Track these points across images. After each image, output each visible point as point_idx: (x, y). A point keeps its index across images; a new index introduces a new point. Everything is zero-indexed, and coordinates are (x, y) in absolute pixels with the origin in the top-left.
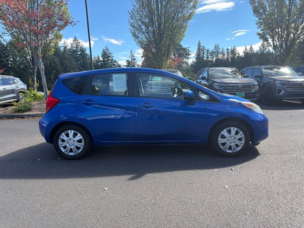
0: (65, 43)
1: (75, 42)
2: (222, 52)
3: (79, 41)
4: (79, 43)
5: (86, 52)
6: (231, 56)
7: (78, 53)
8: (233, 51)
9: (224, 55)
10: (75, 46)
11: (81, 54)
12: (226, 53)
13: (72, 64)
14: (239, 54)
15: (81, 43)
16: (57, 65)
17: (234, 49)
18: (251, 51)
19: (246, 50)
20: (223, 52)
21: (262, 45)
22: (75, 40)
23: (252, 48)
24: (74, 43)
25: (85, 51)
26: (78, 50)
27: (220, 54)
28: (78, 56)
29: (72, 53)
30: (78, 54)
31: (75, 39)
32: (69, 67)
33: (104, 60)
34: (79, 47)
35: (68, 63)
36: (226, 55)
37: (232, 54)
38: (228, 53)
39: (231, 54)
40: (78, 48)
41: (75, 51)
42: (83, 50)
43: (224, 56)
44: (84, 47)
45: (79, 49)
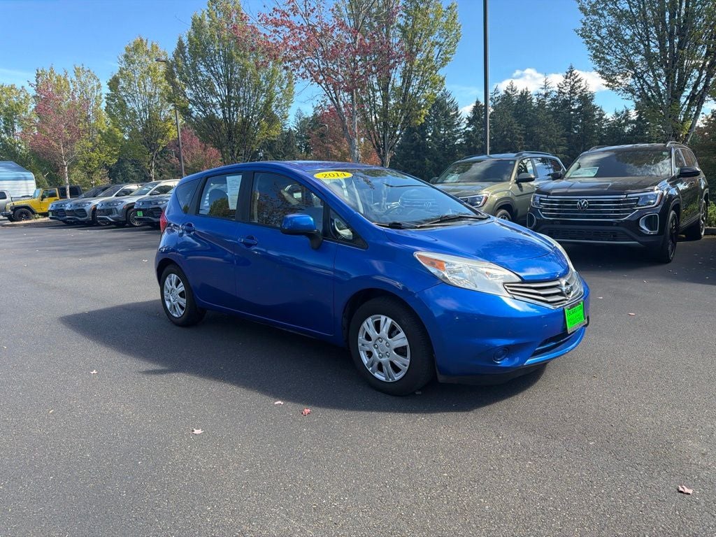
0: (546, 86)
1: (568, 80)
3: (578, 78)
4: (580, 80)
5: (593, 103)
7: (573, 108)
10: (567, 90)
11: (579, 108)
13: (551, 136)
15: (583, 82)
16: (517, 139)
22: (569, 75)
24: (566, 82)
25: (592, 99)
26: (573, 99)
28: (572, 113)
29: (559, 109)
30: (573, 110)
31: (570, 73)
32: (543, 143)
33: (639, 119)
34: (578, 91)
35: (541, 133)
40: (576, 94)
41: (566, 103)
42: (586, 99)
44: (590, 90)
45: (576, 97)
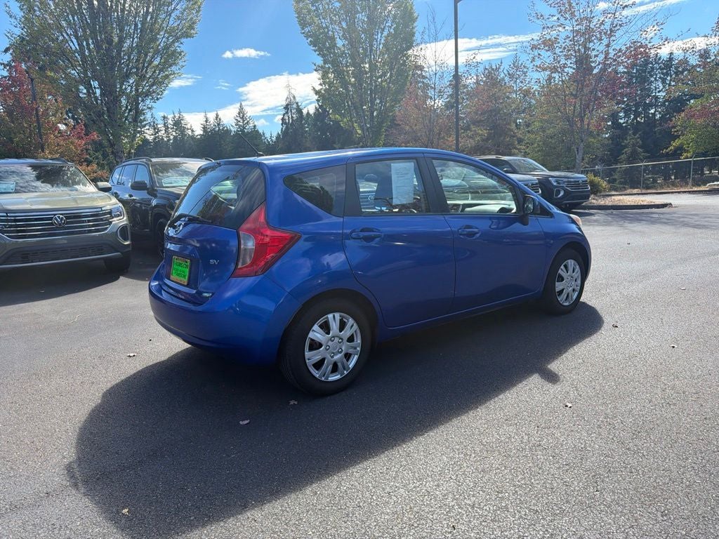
2: (152, 124)
6: (174, 133)
8: (178, 123)
9: (157, 130)
12: (161, 126)
14: (193, 131)
17: (179, 117)
18: (219, 124)
19: (206, 121)
20: (154, 122)
21: (239, 114)
23: (220, 119)
27: (147, 127)
36: (163, 132)
37: (176, 129)
38: (167, 128)
39: (173, 128)
43: (157, 132)
